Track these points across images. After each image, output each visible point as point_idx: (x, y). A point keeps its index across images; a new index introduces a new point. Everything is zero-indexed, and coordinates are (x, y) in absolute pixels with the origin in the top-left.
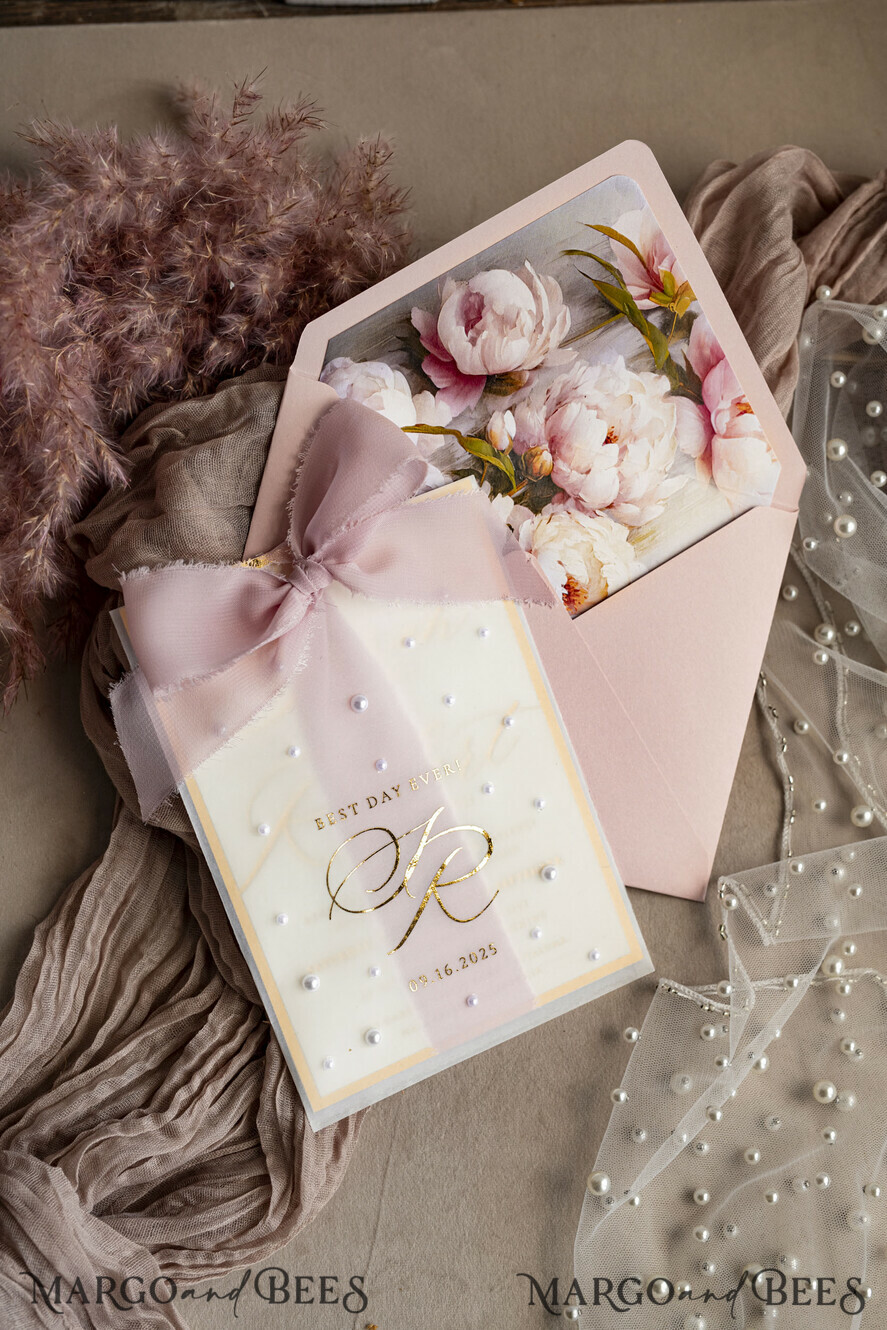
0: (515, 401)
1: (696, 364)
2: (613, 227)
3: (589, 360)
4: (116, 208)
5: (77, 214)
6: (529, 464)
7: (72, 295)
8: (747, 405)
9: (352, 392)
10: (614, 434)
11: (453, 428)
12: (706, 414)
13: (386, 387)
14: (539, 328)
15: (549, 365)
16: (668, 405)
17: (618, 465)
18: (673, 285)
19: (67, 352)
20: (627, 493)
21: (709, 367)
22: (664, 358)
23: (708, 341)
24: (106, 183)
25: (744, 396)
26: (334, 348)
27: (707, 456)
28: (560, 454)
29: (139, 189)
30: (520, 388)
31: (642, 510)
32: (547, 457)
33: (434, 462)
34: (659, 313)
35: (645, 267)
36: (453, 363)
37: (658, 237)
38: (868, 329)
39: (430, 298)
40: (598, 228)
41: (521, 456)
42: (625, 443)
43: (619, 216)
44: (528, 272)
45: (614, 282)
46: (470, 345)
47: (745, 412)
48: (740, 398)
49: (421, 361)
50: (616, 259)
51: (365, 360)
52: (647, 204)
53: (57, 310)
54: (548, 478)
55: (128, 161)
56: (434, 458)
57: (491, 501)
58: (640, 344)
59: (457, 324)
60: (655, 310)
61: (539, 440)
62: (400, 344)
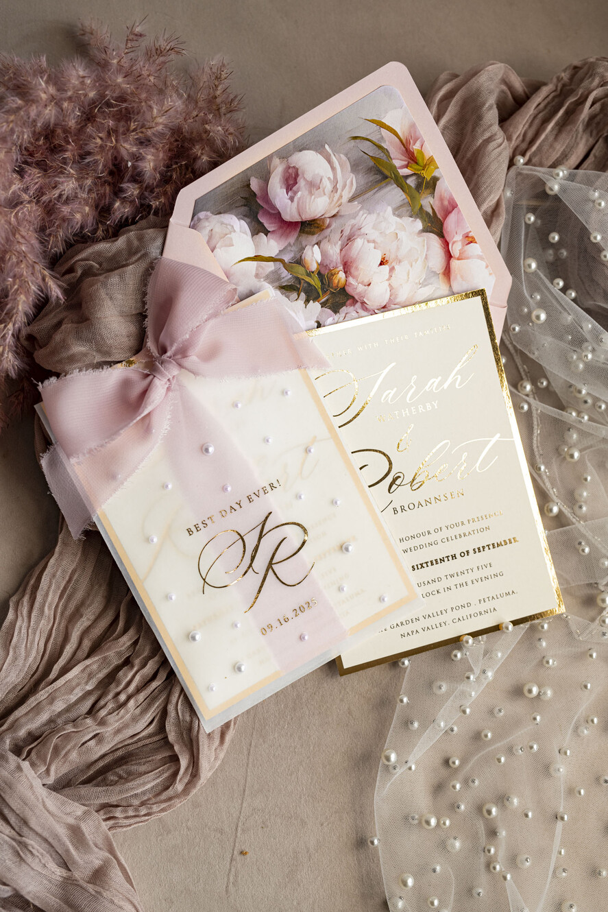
0: (320, 239)
1: (439, 211)
2: (383, 121)
3: (368, 210)
4: (50, 113)
5: (25, 118)
6: (330, 280)
7: (21, 172)
8: (473, 238)
9: (212, 235)
10: (386, 259)
11: (279, 257)
12: (446, 244)
13: (235, 231)
14: (335, 189)
15: (342, 214)
16: (420, 239)
17: (389, 279)
18: (423, 159)
19: (18, 212)
20: (395, 298)
21: (447, 213)
22: (418, 207)
23: (446, 195)
24: (44, 96)
25: (470, 232)
26: (199, 206)
27: (447, 272)
28: (350, 274)
29: (65, 100)
30: (323, 229)
32: (342, 275)
33: (268, 281)
34: (414, 178)
35: (403, 144)
36: (279, 213)
37: (413, 126)
38: (549, 184)
39: (262, 169)
40: (373, 121)
41: (324, 275)
42: (393, 264)
43: (387, 113)
44: (327, 152)
45: (384, 158)
46: (290, 202)
47: (472, 242)
48: (468, 233)
49: (257, 213)
50: (385, 142)
51: (220, 213)
52: (405, 105)
53: (11, 183)
54: (343, 289)
55: (57, 80)
56: (267, 278)
57: (306, 306)
58: (402, 198)
59: (281, 188)
60: (412, 175)
61: (337, 264)
62: (243, 202)
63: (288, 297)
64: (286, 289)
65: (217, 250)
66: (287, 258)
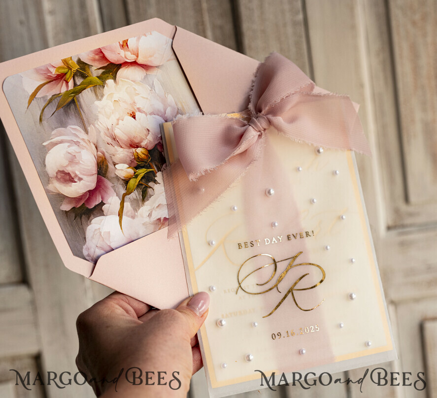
0: (111, 162)
1: (103, 64)
2: (30, 94)
3: (95, 120)
6: (141, 160)
8: (124, 42)
9: (101, 247)
10: (131, 113)
11: (121, 198)
12: (126, 64)
13: (99, 229)
14: (77, 143)
15: (96, 141)
16: (120, 83)
17: (146, 115)
18: (63, 68)
20: (161, 112)
21: (104, 58)
22: (97, 78)
23: (92, 55)
25: (119, 42)
26: (78, 252)
27: (145, 67)
28: (139, 143)
30: (105, 158)
31: (170, 106)
32: (139, 150)
33: (138, 210)
34: (76, 78)
35: (52, 81)
36: (90, 191)
37: (37, 71)
39: (57, 199)
40: (30, 102)
41: (137, 164)
42: (136, 108)
43: (25, 90)
44: (48, 144)
45: (58, 98)
46: (82, 181)
47: (127, 44)
48: (120, 45)
49: (87, 209)
50: (46, 96)
51: (85, 238)
54: (149, 151)
56: (136, 210)
57: (159, 183)
58: (90, 91)
59: (71, 186)
60: (74, 80)
61: (131, 153)
62: (78, 218)
63: (151, 196)
64: (145, 196)
65: (113, 247)
66: (123, 191)
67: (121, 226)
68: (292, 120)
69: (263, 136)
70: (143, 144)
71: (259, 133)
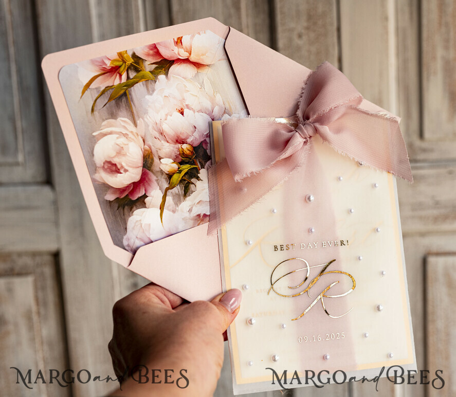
0: (157, 156)
1: (156, 59)
2: (84, 84)
3: (145, 114)
6: (186, 156)
8: (178, 38)
9: (140, 239)
10: (180, 109)
11: (164, 191)
12: (178, 61)
13: (140, 220)
14: (125, 135)
15: (144, 134)
16: (172, 79)
17: (194, 112)
18: (118, 61)
20: (208, 110)
21: (158, 53)
22: (150, 73)
23: (147, 50)
25: (174, 39)
26: (118, 243)
27: (197, 65)
28: (185, 139)
30: (151, 152)
31: (218, 105)
32: (185, 146)
33: (179, 204)
34: (130, 72)
35: (106, 73)
36: (134, 183)
37: (93, 62)
39: (101, 188)
40: (83, 92)
41: (182, 159)
42: (184, 105)
43: (79, 80)
44: (98, 134)
45: (111, 90)
46: (127, 173)
47: (181, 41)
48: (174, 42)
49: (131, 201)
50: (100, 87)
51: (126, 229)
52: (76, 64)
54: (194, 148)
56: (177, 204)
57: (201, 180)
58: (142, 85)
59: (116, 177)
60: (128, 74)
61: (176, 148)
62: (121, 209)
63: (192, 192)
64: (186, 192)
65: (153, 240)
66: (166, 185)
67: (161, 219)
68: (338, 131)
69: (308, 144)
70: (189, 141)
71: (304, 140)
